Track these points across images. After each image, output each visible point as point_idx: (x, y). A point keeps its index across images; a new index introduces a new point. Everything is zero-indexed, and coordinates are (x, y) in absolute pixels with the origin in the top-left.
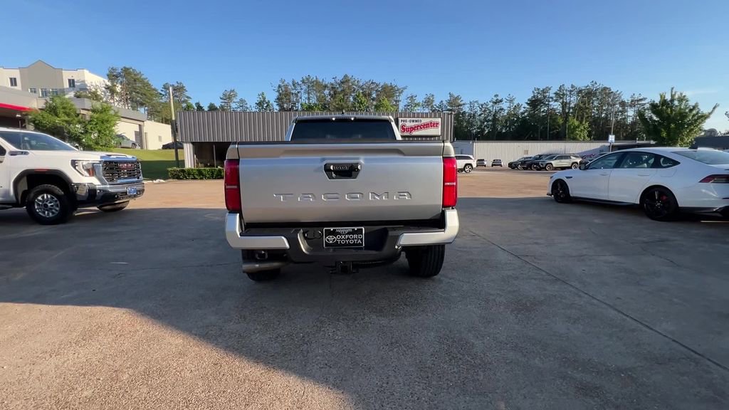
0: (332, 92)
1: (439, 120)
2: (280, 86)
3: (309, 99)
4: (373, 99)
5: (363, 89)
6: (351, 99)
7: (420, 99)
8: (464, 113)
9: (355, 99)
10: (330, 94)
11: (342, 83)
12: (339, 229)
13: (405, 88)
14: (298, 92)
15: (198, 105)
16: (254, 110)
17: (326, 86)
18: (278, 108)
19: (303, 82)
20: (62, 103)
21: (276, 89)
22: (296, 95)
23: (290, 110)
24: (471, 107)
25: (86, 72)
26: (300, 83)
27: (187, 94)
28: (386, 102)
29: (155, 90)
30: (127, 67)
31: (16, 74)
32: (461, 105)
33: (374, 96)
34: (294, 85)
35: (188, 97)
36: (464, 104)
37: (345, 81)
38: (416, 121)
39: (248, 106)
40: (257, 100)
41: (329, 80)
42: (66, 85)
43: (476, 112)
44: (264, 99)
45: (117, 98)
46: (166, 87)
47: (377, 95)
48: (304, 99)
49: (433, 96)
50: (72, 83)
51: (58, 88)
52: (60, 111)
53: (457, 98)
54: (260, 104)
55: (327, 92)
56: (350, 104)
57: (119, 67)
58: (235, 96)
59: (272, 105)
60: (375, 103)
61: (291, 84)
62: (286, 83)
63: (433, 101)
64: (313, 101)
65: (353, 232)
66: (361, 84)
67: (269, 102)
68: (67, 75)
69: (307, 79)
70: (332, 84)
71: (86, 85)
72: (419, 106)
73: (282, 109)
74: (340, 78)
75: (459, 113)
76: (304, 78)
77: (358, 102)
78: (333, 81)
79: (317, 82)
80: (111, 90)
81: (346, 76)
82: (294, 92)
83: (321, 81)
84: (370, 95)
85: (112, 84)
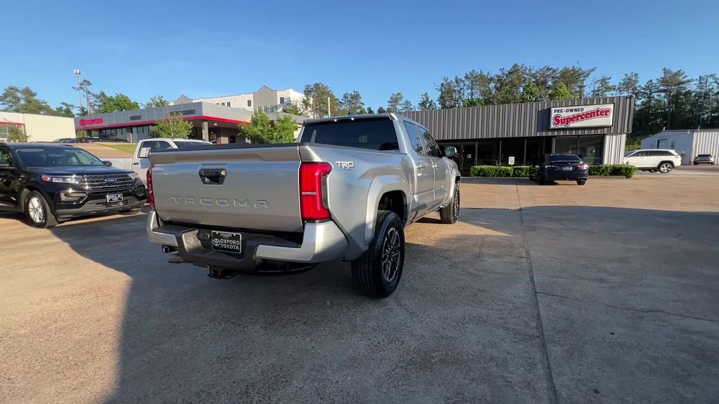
0: (498, 85)
1: (611, 107)
2: (442, 85)
3: (472, 94)
4: (549, 88)
5: (535, 77)
6: (521, 90)
7: (616, 81)
8: (689, 93)
9: (524, 89)
10: (496, 87)
11: (510, 73)
12: (223, 233)
13: (593, 70)
14: (461, 89)
15: (369, 109)
16: (417, 110)
17: (491, 79)
18: (440, 106)
19: (467, 77)
20: (261, 117)
21: (439, 87)
22: (459, 92)
23: (451, 107)
24: (701, 85)
25: (291, 90)
26: (463, 79)
27: (362, 101)
28: (564, 89)
29: (337, 99)
30: (318, 83)
31: (251, 97)
32: (683, 83)
33: (550, 83)
34: (457, 82)
35: (362, 104)
36: (689, 81)
37: (515, 69)
38: (576, 110)
39: (412, 107)
40: (420, 100)
41: (494, 72)
42: (279, 102)
43: (710, 90)
44: (427, 99)
45: (309, 109)
46: (345, 97)
47: (554, 83)
48: (466, 95)
49: (636, 75)
50: (282, 99)
51: (274, 105)
52: (259, 123)
53: (678, 73)
54: (423, 104)
55: (492, 85)
56: (518, 97)
57: (312, 84)
58: (401, 98)
59: (435, 104)
60: (550, 92)
61: (454, 81)
62: (449, 81)
63: (636, 82)
64: (477, 96)
65: (232, 238)
66: (534, 72)
67: (432, 101)
68: (280, 95)
69: (471, 74)
70: (499, 76)
71: (290, 101)
72: (614, 89)
73: (444, 107)
74: (508, 68)
75: (679, 93)
76: (468, 74)
77: (527, 93)
78: (500, 73)
79: (482, 77)
80: (306, 103)
81: (516, 65)
82: (456, 89)
83: (486, 74)
84: (544, 83)
85: (307, 98)
